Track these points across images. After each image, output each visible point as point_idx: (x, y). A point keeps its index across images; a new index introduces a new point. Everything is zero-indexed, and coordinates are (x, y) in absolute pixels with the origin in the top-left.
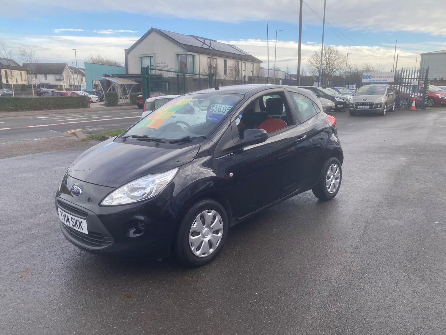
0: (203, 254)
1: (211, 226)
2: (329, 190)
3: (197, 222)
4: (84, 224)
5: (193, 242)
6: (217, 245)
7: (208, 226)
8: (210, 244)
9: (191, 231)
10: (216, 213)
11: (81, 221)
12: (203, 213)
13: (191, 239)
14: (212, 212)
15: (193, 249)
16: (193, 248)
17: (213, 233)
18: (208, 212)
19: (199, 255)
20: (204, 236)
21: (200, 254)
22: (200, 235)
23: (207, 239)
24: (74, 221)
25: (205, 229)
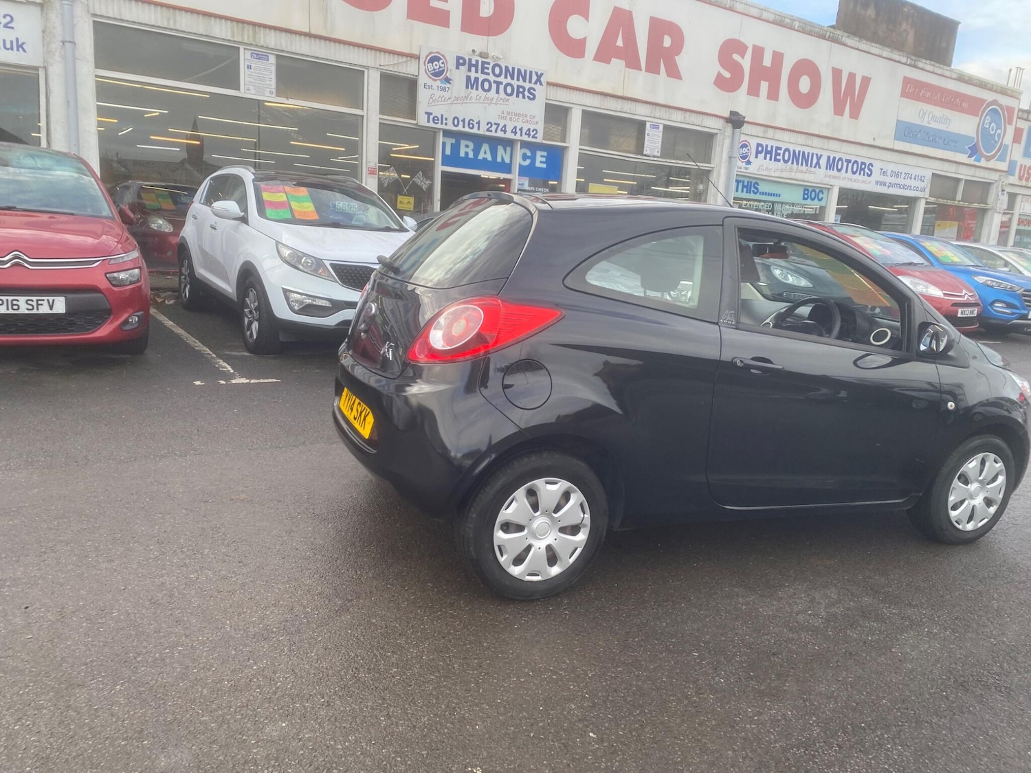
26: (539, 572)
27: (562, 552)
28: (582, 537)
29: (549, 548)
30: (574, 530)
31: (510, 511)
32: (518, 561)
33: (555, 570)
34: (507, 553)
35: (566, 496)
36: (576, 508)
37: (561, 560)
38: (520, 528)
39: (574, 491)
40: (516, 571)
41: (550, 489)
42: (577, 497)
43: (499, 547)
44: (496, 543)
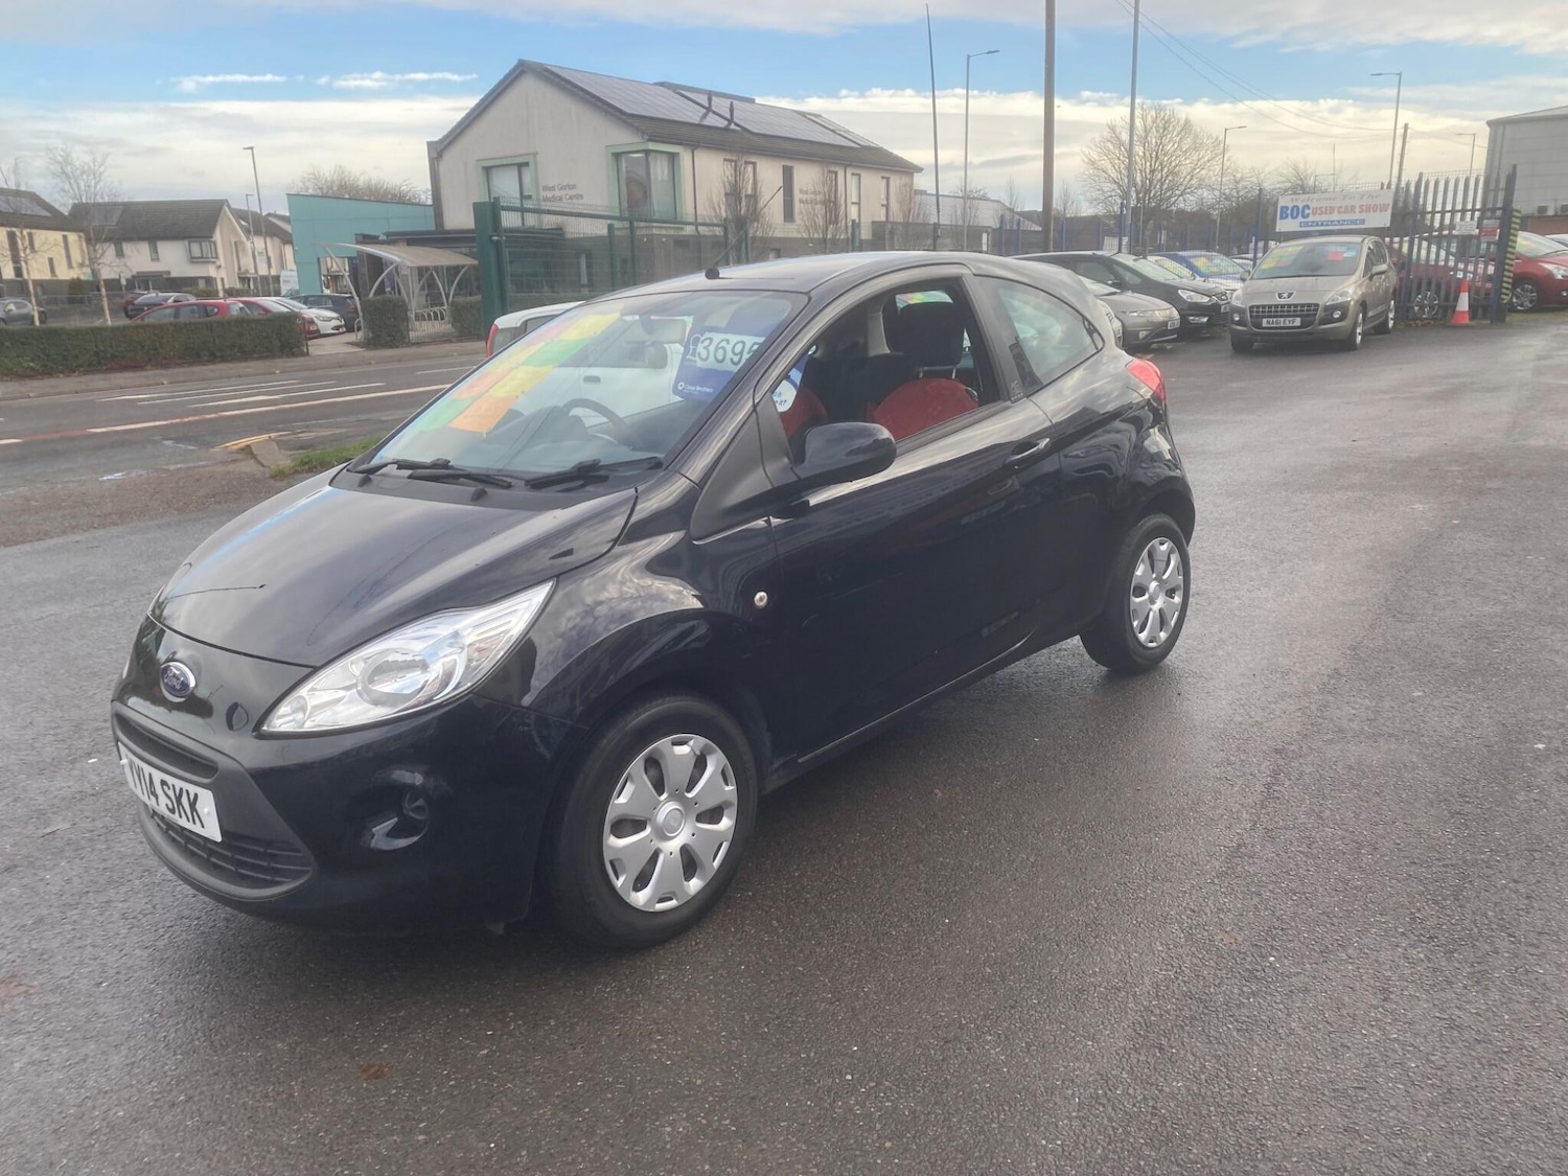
0: (661, 900)
1: (690, 795)
2: (1143, 636)
3: (632, 781)
4: (207, 804)
5: (619, 860)
6: (716, 864)
7: (677, 796)
8: (689, 862)
9: (611, 815)
10: (706, 745)
11: (196, 795)
12: (655, 750)
13: (610, 847)
14: (691, 743)
15: (619, 883)
16: (622, 879)
17: (699, 819)
18: (675, 743)
19: (645, 905)
20: (662, 834)
21: (650, 901)
22: (648, 830)
23: (673, 846)
24: (171, 793)
25: (667, 808)
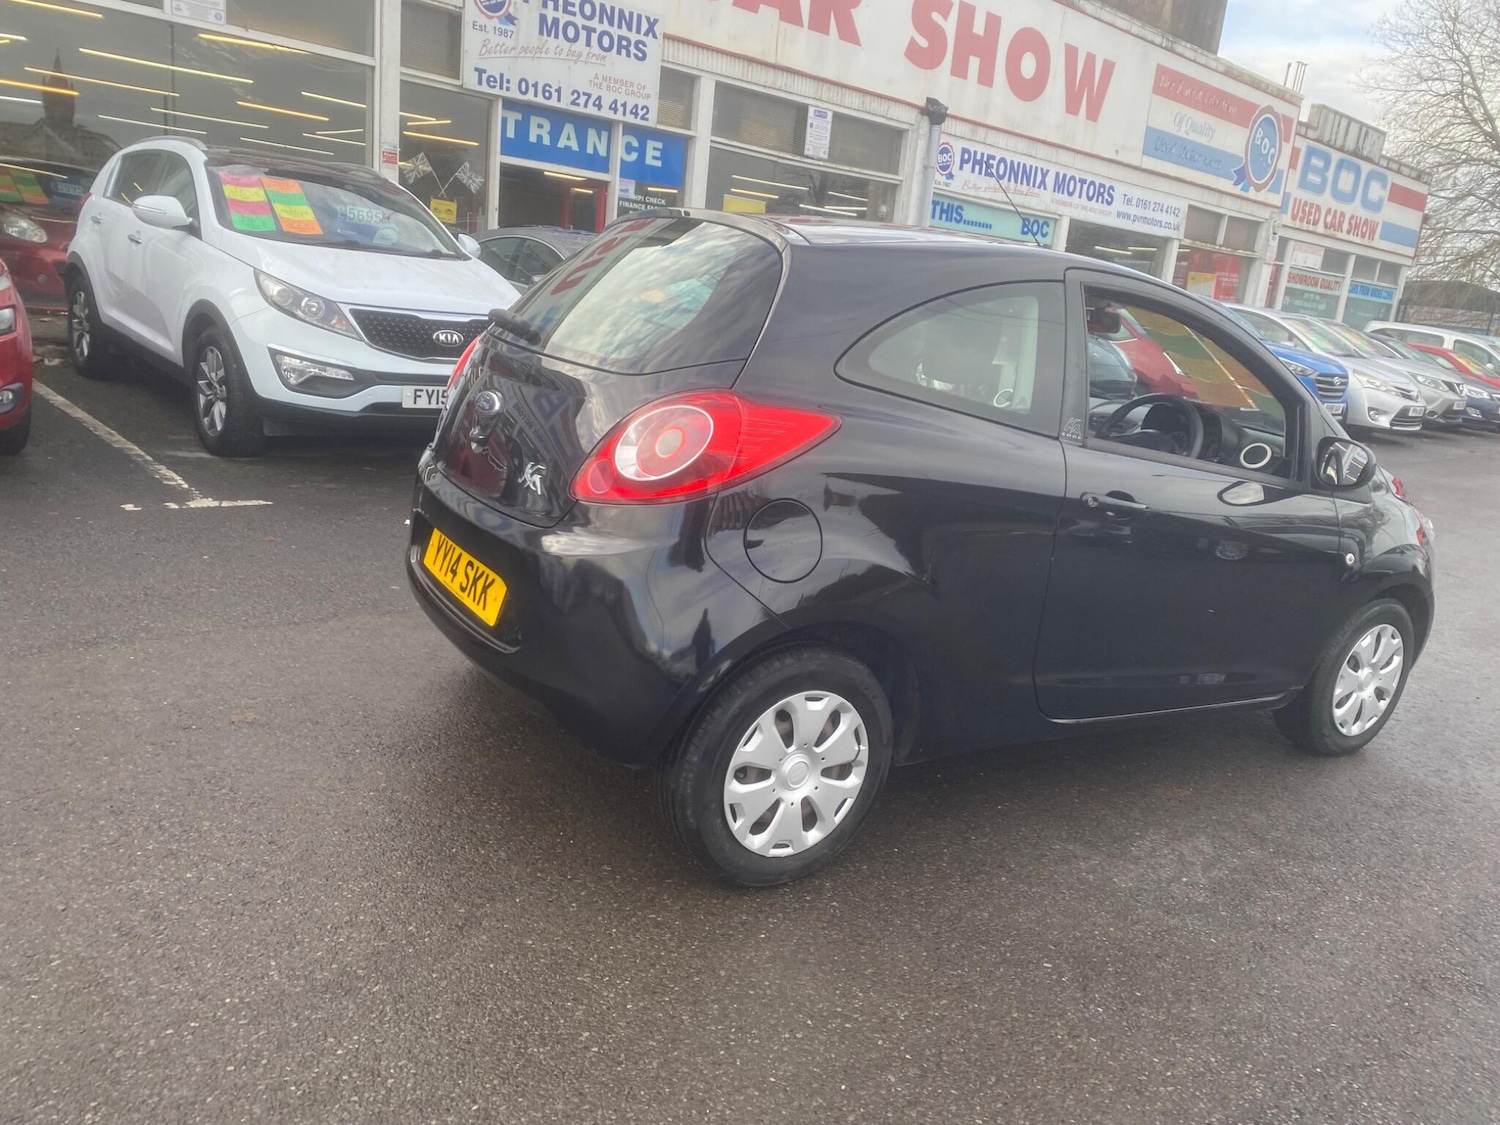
26: (791, 841)
27: (824, 807)
28: (854, 780)
29: (806, 802)
30: (843, 771)
31: (750, 747)
32: (759, 826)
33: (814, 836)
34: (743, 815)
35: (834, 719)
36: (848, 739)
37: (823, 819)
38: (764, 774)
39: (847, 710)
40: (756, 842)
41: (811, 708)
42: (850, 720)
43: (732, 806)
44: (727, 801)
